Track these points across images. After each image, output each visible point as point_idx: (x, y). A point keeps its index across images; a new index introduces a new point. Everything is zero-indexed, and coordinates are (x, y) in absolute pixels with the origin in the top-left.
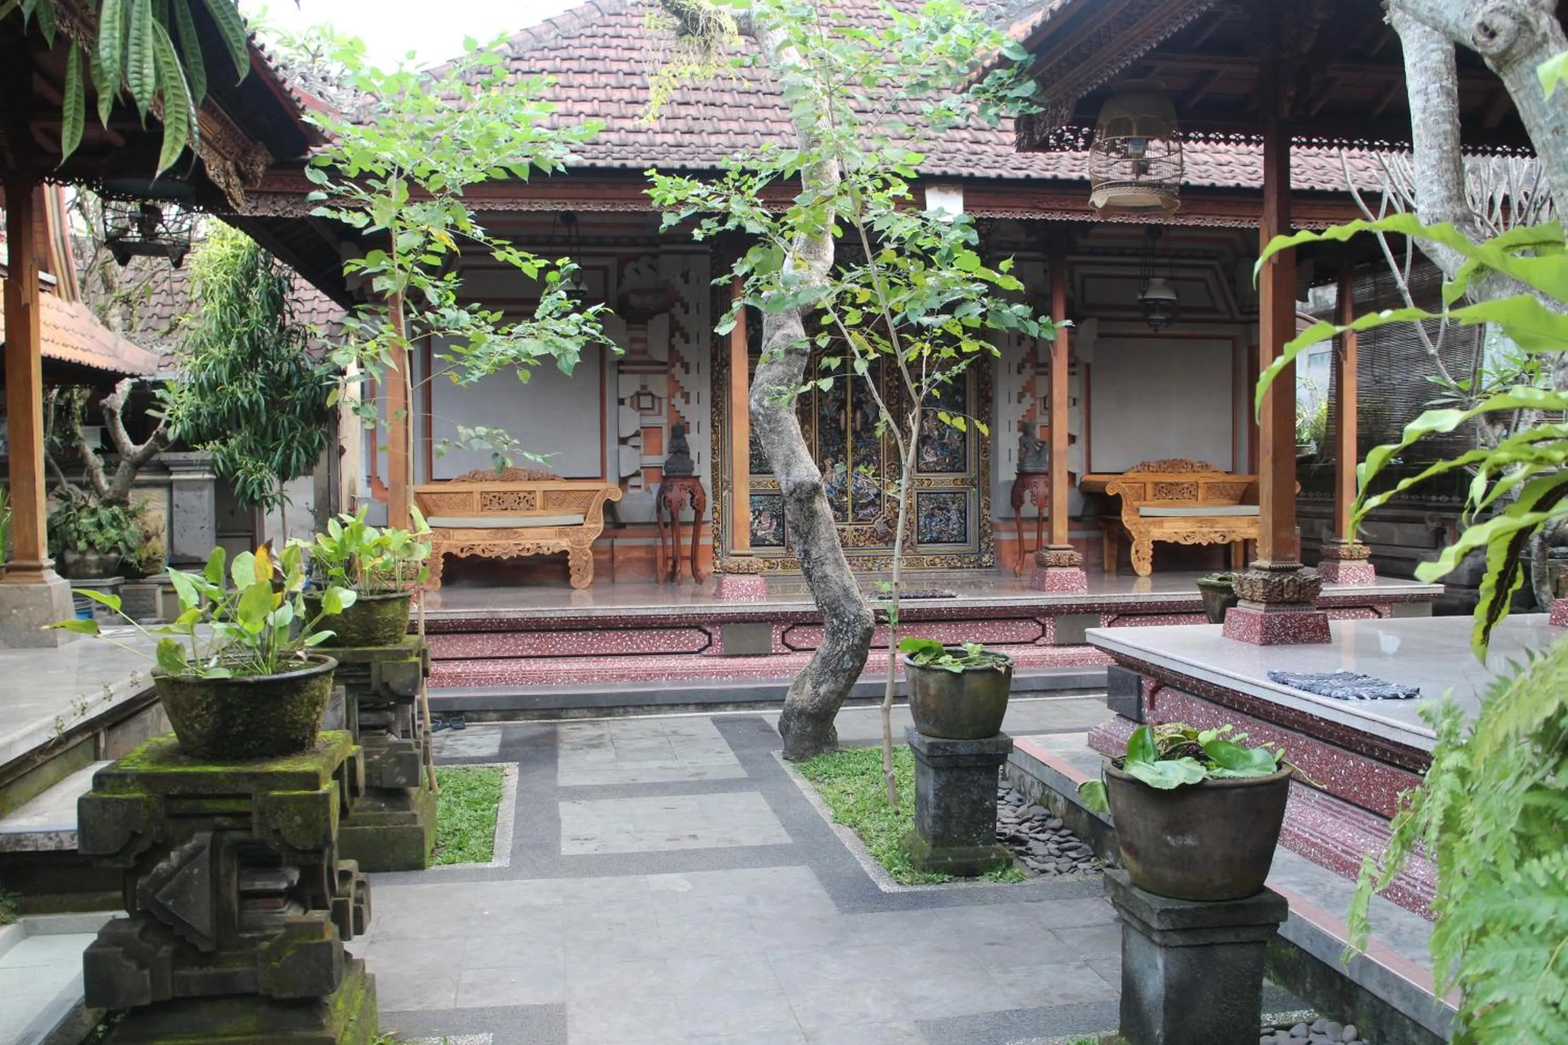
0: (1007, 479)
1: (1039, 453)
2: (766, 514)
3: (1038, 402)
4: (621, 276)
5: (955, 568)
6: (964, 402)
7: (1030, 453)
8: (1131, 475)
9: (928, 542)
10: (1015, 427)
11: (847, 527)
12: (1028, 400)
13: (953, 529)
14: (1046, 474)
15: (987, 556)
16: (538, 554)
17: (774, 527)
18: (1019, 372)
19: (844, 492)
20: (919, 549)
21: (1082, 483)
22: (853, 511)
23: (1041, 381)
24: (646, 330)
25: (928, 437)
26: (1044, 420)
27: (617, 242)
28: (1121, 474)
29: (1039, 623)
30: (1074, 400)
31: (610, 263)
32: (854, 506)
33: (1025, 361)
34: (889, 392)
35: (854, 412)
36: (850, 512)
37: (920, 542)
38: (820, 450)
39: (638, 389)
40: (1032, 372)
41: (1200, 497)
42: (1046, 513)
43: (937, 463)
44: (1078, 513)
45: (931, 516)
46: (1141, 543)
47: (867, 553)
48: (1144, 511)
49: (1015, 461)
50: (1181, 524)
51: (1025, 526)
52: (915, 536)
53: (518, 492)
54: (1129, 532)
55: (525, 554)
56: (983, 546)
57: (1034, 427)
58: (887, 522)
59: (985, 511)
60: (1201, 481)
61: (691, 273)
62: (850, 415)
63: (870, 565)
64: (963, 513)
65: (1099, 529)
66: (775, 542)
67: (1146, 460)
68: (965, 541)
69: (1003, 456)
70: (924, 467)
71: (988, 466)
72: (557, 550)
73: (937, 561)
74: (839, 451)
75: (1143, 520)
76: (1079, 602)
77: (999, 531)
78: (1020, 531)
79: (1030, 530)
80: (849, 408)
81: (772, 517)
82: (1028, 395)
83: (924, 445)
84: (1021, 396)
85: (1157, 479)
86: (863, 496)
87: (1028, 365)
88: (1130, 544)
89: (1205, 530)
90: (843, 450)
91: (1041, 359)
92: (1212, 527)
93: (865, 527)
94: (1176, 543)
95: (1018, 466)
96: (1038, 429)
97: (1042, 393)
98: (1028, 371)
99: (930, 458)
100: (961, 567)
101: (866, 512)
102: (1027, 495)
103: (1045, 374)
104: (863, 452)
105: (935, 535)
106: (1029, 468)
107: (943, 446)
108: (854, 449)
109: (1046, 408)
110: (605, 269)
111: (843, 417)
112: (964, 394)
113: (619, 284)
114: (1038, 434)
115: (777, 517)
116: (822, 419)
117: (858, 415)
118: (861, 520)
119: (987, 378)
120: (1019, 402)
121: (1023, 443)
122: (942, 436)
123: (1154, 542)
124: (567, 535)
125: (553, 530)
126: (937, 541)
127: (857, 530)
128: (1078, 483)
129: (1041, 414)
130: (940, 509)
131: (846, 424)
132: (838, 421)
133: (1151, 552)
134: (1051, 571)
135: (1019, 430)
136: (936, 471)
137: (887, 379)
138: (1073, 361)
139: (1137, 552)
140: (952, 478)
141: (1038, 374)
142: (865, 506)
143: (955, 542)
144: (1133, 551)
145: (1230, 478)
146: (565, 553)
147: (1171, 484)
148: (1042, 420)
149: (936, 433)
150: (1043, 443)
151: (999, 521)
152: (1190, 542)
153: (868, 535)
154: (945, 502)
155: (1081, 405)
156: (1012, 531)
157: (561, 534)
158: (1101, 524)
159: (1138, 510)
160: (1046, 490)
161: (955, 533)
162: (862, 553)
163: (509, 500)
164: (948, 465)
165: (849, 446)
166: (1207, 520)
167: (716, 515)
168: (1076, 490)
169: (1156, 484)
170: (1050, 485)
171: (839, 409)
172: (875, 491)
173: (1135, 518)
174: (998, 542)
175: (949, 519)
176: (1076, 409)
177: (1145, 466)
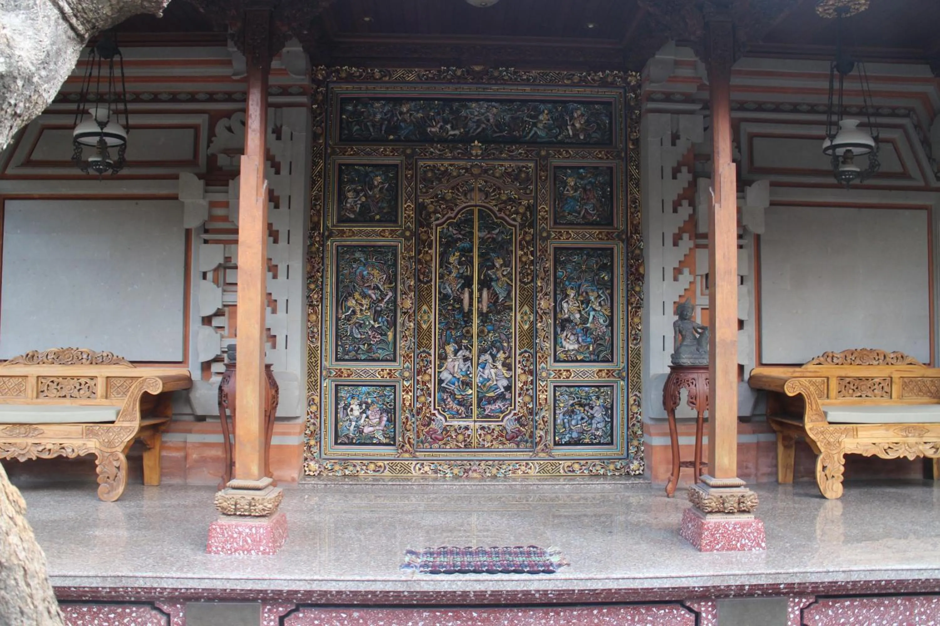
0: (661, 372)
1: (699, 342)
2: (375, 407)
3: (699, 278)
4: (212, 134)
5: (597, 476)
6: (612, 280)
7: (687, 342)
8: (811, 367)
9: (566, 444)
10: (670, 309)
11: (471, 424)
12: (686, 277)
13: (597, 429)
14: (706, 368)
15: (636, 463)
16: (60, 457)
17: (384, 423)
18: (675, 244)
19: (467, 384)
20: (554, 453)
21: (751, 378)
22: (479, 406)
23: (701, 255)
24: (227, 192)
25: (568, 320)
26: (704, 301)
27: (211, 98)
28: (800, 365)
29: (690, 610)
30: (742, 278)
31: (201, 120)
32: (480, 400)
33: (682, 230)
34: (523, 268)
35: (480, 290)
36: (474, 407)
37: (556, 444)
38: (441, 335)
39: (222, 261)
40: (691, 244)
41: (894, 395)
42: (706, 414)
43: (578, 351)
44: (747, 413)
45: (571, 413)
46: (830, 456)
47: (492, 456)
48: (833, 416)
49: (670, 349)
50: (881, 432)
51: (681, 428)
52: (550, 437)
53: (78, 378)
54: (814, 442)
55: (45, 456)
56: (632, 450)
57: (693, 309)
58: (518, 420)
59: (635, 409)
60: (896, 376)
61: (284, 128)
62: (476, 294)
63: (494, 471)
64: (609, 410)
65: (774, 432)
66: (384, 441)
67: (829, 350)
68: (611, 443)
69: (655, 343)
70: (562, 356)
71: (638, 355)
72: (82, 453)
73: (576, 467)
74: (463, 336)
75: (832, 427)
76: (754, 582)
77: (650, 434)
78: (673, 435)
79: (688, 434)
80: (475, 287)
81: (382, 411)
82: (686, 271)
83: (563, 330)
84: (678, 272)
85: (843, 374)
86: (490, 389)
87: (686, 236)
88: (816, 457)
89: (912, 440)
90: (468, 336)
91: (702, 229)
92: (920, 436)
93: (493, 425)
94: (874, 457)
95: (673, 356)
96: (698, 310)
97: (703, 269)
98: (686, 243)
99: (570, 345)
100: (605, 476)
101: (493, 407)
102: (684, 394)
103: (705, 246)
104: (491, 337)
105: (575, 435)
106: (686, 360)
107: (586, 331)
108: (481, 333)
109: (707, 287)
110: (196, 128)
111: (466, 296)
112: (610, 269)
113: (210, 141)
114: (699, 318)
115: (387, 411)
116: (444, 298)
117: (485, 293)
118: (488, 416)
119: (637, 252)
120: (676, 279)
121: (679, 331)
122: (584, 320)
123: (846, 456)
124: (96, 435)
125: (80, 428)
126: (577, 442)
127: (483, 428)
128: (746, 376)
129: (702, 294)
130: (581, 405)
131: (471, 304)
132: (460, 301)
133: (842, 469)
134: (712, 520)
135: (675, 313)
136: (577, 361)
137: (520, 253)
138: (741, 232)
139: (824, 468)
140: (596, 369)
141: (697, 246)
142: (492, 401)
143: (599, 444)
144: (819, 467)
145: (930, 372)
146: (93, 456)
147: (860, 379)
148: (702, 301)
149: (578, 316)
150: (703, 328)
151: (649, 422)
152: (892, 455)
153: (496, 433)
154: (588, 397)
155: (751, 284)
156: (664, 435)
157: (89, 434)
158: (775, 427)
159: (825, 414)
160: (706, 388)
161: (599, 433)
162: (486, 456)
163: (68, 386)
164: (591, 354)
165: (475, 330)
166: (915, 428)
167: (314, 408)
168: (745, 385)
169: (842, 378)
170: (711, 382)
171: (463, 287)
172: (505, 383)
173: (822, 425)
174: (650, 447)
175: (592, 417)
176: (744, 288)
177: (829, 357)
